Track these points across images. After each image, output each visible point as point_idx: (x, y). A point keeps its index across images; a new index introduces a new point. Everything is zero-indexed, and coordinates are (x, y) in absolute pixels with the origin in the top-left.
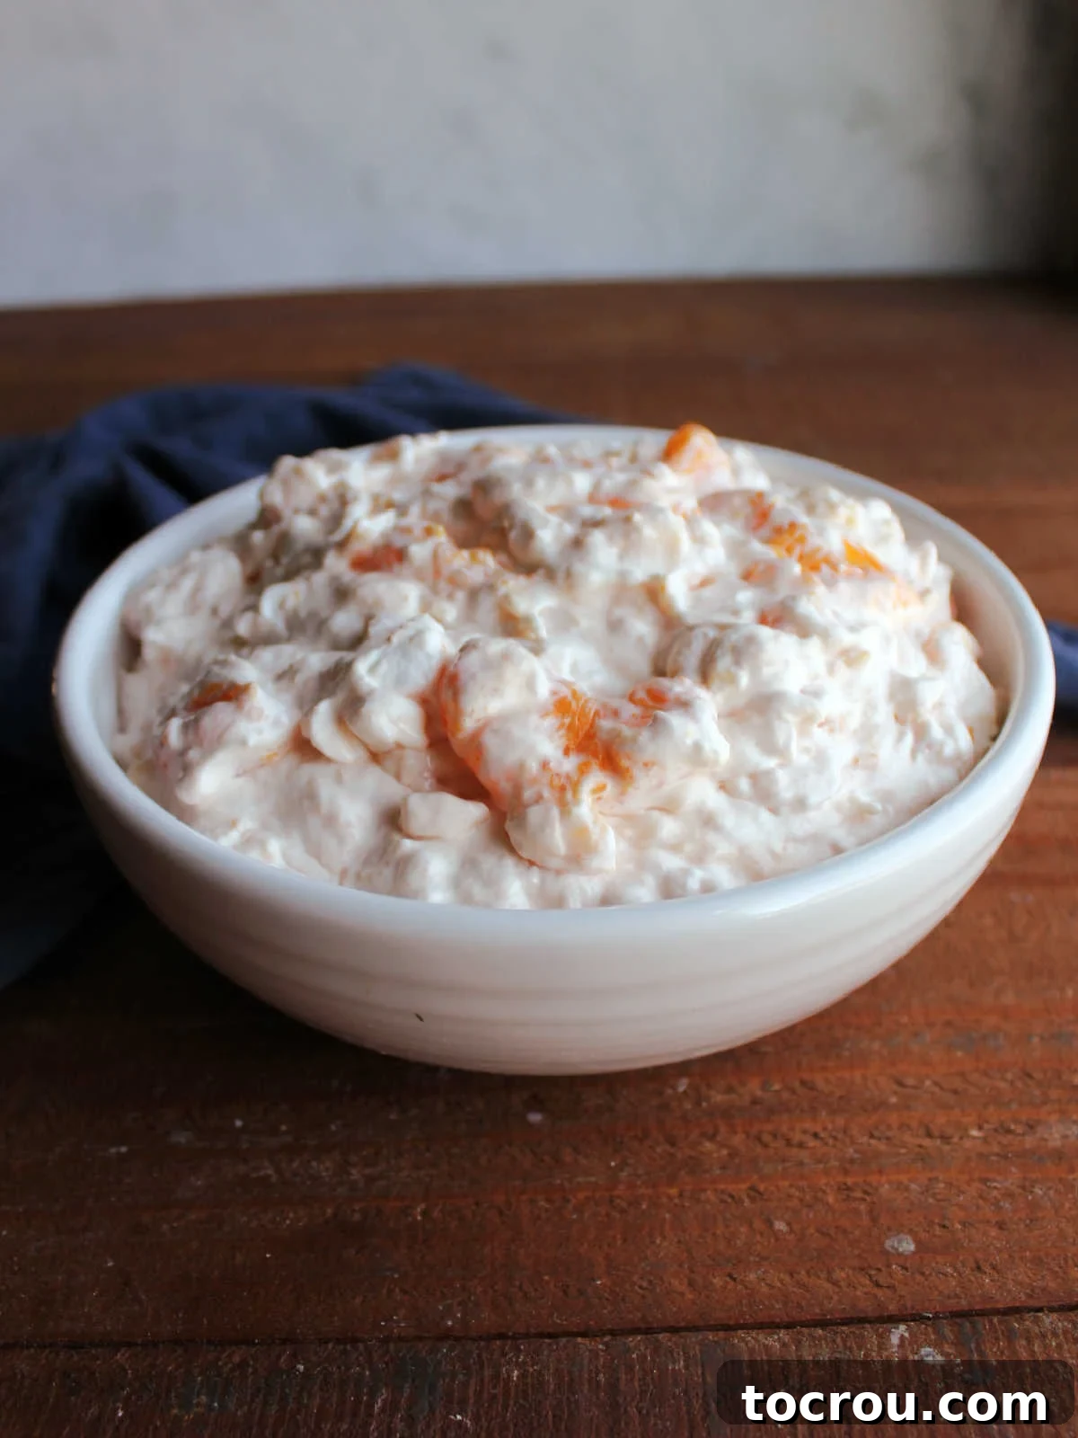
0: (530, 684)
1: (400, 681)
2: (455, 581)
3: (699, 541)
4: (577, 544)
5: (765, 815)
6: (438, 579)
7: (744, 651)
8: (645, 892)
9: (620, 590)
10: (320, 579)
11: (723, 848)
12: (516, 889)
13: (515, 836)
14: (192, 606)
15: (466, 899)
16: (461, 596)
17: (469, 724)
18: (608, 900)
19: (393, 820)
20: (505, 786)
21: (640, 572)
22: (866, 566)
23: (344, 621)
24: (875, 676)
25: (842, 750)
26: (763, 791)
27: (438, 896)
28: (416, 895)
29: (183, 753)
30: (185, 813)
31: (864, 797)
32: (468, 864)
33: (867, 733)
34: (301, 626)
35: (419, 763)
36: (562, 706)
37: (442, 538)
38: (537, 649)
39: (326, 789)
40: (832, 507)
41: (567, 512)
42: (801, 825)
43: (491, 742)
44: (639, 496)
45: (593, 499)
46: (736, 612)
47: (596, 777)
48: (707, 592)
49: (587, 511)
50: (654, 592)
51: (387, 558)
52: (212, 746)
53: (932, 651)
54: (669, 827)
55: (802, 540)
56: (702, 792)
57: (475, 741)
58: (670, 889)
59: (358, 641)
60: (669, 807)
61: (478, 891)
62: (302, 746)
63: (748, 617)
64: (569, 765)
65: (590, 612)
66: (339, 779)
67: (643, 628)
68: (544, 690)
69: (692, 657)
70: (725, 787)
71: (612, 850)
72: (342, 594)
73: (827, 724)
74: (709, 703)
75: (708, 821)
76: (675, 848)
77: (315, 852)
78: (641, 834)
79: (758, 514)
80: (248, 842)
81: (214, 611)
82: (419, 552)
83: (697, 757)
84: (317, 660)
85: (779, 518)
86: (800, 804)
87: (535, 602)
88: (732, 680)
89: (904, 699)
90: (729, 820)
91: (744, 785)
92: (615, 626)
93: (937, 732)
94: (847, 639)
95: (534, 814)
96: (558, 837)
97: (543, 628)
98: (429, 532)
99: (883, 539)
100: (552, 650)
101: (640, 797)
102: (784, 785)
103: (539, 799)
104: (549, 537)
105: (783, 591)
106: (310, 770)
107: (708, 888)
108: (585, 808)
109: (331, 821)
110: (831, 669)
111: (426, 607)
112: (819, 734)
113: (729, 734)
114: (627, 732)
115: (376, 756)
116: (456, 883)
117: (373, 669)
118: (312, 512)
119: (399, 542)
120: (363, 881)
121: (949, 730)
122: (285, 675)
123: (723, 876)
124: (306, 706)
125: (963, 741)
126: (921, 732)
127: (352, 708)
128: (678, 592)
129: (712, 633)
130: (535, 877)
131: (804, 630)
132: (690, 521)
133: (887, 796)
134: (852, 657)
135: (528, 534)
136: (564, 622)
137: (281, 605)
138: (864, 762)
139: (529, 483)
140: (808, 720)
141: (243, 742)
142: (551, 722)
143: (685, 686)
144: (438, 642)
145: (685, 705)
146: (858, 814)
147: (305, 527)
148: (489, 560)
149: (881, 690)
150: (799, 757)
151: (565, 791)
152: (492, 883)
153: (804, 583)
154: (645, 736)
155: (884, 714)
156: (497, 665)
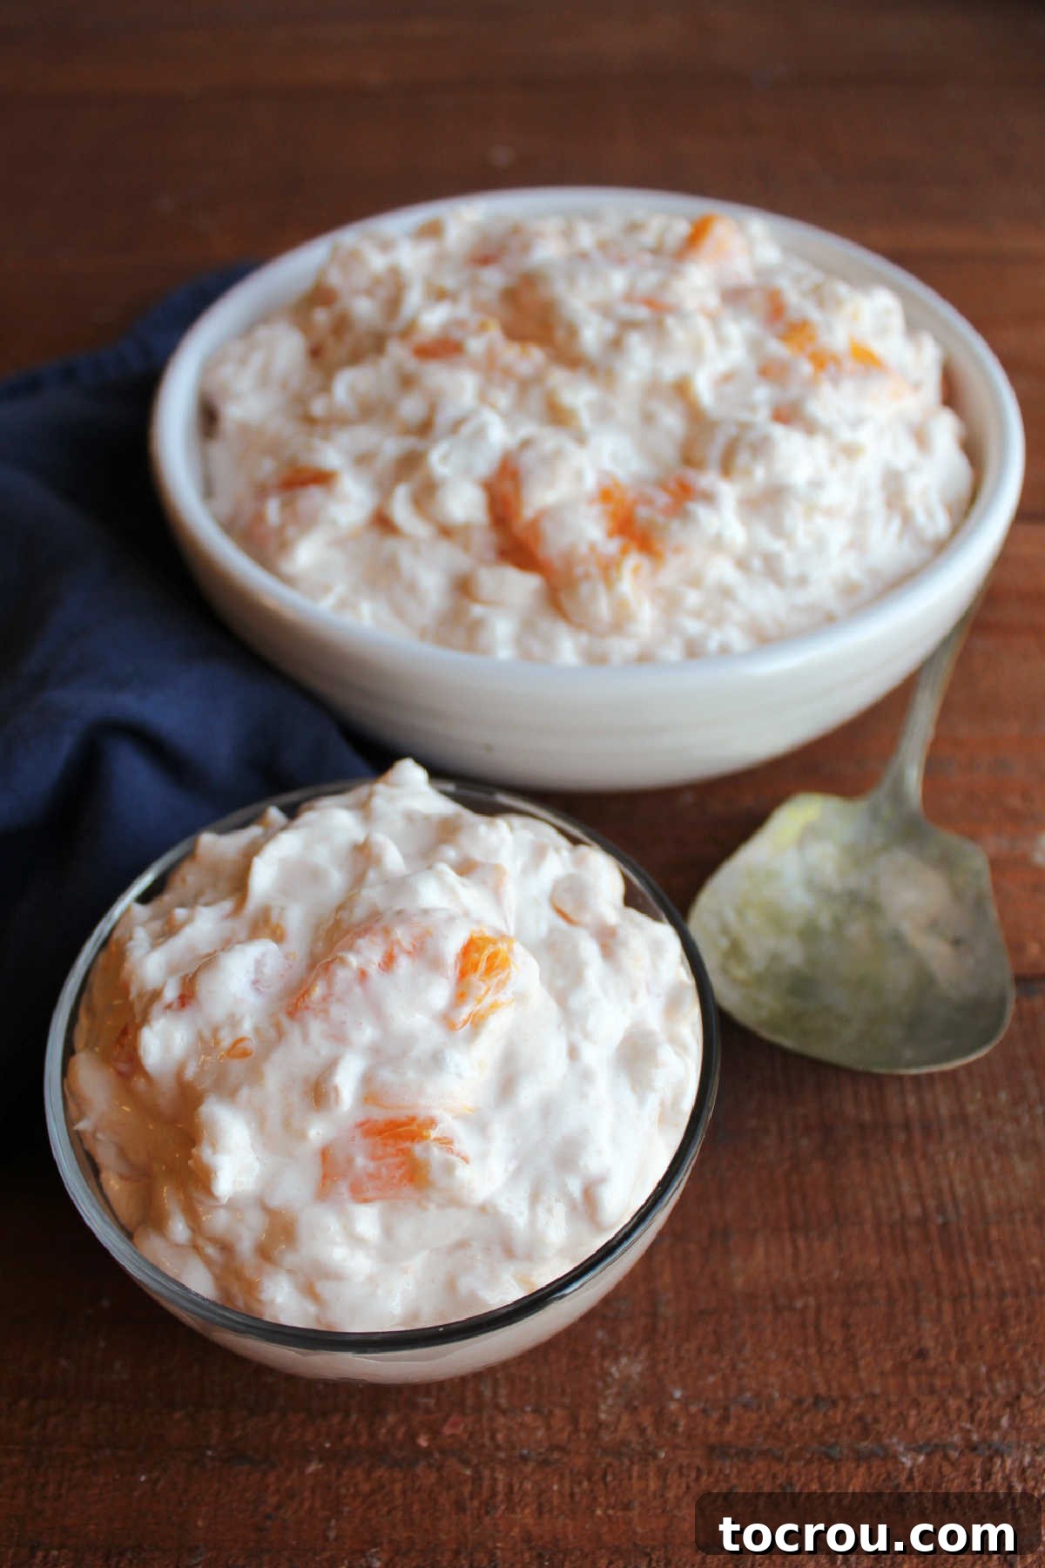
0: (579, 476)
1: (467, 470)
2: (507, 372)
3: (722, 341)
4: (616, 344)
5: (772, 590)
6: (491, 368)
7: (761, 447)
8: (673, 652)
9: (653, 388)
10: (386, 365)
11: (737, 614)
12: (568, 648)
13: (567, 603)
14: (264, 380)
15: (525, 655)
16: (513, 387)
17: (528, 512)
18: (645, 658)
19: (463, 587)
20: (558, 564)
21: (670, 370)
22: (867, 362)
23: (411, 408)
24: (869, 468)
25: (838, 534)
26: (772, 569)
27: (504, 653)
28: (486, 651)
29: (281, 529)
30: (288, 581)
31: (855, 574)
32: (527, 627)
33: (860, 518)
34: (371, 411)
35: (484, 539)
36: (606, 495)
37: (495, 333)
38: (581, 439)
39: (407, 561)
40: (839, 303)
41: (605, 310)
42: (802, 597)
43: (548, 527)
44: (670, 298)
45: (629, 297)
46: (753, 408)
47: (634, 560)
48: (729, 389)
49: (625, 311)
50: (681, 389)
51: (445, 348)
52: (307, 523)
53: (921, 438)
54: (693, 598)
55: (811, 338)
56: (722, 570)
57: (534, 525)
58: (693, 650)
59: (425, 428)
60: (695, 581)
61: (536, 648)
62: (382, 522)
63: (762, 416)
64: (612, 547)
65: (626, 405)
66: (416, 551)
67: (672, 421)
68: (590, 482)
69: (715, 452)
70: (742, 564)
71: (646, 616)
72: (407, 382)
73: (830, 513)
74: (728, 493)
75: (726, 593)
76: (698, 614)
77: (399, 612)
78: (670, 604)
79: (775, 312)
80: (343, 604)
81: (284, 386)
82: (475, 345)
83: (717, 544)
84: (391, 447)
85: (792, 316)
86: (802, 581)
87: (579, 395)
88: (748, 473)
89: (894, 488)
90: (743, 593)
91: (757, 563)
92: (648, 418)
93: (921, 518)
94: (846, 435)
95: (584, 589)
96: (603, 608)
97: (585, 419)
98: (483, 328)
99: (882, 331)
100: (595, 441)
101: (670, 574)
102: (790, 566)
103: (587, 576)
104: (592, 335)
105: (794, 391)
106: (391, 544)
107: (725, 650)
108: (627, 585)
109: (412, 588)
110: (833, 462)
111: (483, 397)
112: (820, 520)
113: (746, 523)
114: (660, 519)
115: (446, 531)
116: (519, 642)
117: (445, 459)
118: (369, 292)
119: (456, 334)
120: (442, 640)
121: (930, 514)
122: (363, 460)
123: (736, 638)
124: (385, 489)
125: (941, 523)
126: (907, 518)
127: (426, 495)
128: (704, 389)
129: (733, 431)
130: (584, 638)
131: (811, 428)
132: (714, 319)
133: (873, 573)
134: (850, 452)
135: (573, 332)
136: (604, 414)
137: (352, 390)
138: (857, 544)
139: (571, 279)
140: (811, 509)
141: (334, 523)
142: (596, 510)
143: (708, 479)
144: (498, 435)
145: (709, 498)
146: (849, 589)
147: (364, 309)
148: (537, 355)
149: (874, 482)
150: (803, 539)
151: (609, 570)
152: (549, 642)
153: (812, 384)
154: (675, 525)
155: (876, 502)
156: (552, 460)
